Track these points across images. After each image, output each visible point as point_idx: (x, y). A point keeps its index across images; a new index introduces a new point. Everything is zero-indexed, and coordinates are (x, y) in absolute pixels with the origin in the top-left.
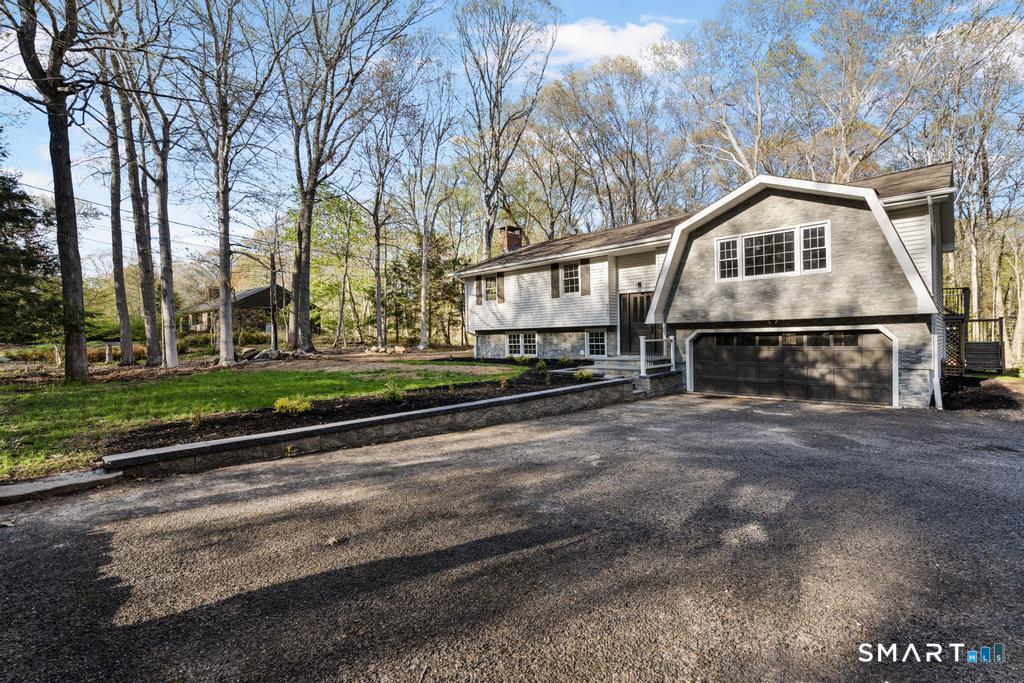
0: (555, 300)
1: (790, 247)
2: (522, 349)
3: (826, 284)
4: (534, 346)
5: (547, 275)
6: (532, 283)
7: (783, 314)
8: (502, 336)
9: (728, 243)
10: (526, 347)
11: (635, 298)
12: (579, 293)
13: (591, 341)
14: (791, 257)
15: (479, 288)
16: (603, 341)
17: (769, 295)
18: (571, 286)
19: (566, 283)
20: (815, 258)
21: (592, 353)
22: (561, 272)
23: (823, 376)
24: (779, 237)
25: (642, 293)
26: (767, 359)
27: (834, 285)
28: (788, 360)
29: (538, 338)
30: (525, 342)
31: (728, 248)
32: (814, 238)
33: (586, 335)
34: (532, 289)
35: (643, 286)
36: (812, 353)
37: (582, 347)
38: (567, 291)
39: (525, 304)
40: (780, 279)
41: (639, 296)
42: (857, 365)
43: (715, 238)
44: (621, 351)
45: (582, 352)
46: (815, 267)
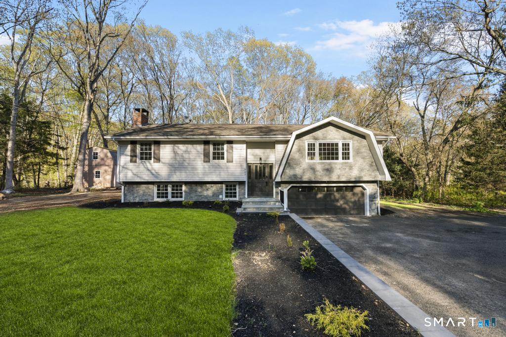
0: (206, 165)
1: (337, 149)
2: (170, 195)
3: (351, 168)
4: (181, 193)
5: (200, 148)
6: (186, 152)
8: (151, 186)
9: (311, 144)
10: (173, 193)
11: (256, 166)
12: (225, 160)
13: (227, 189)
14: (337, 154)
15: (133, 151)
16: (235, 189)
17: (329, 170)
18: (219, 156)
19: (214, 154)
20: (346, 156)
21: (227, 197)
22: (211, 147)
24: (332, 144)
25: (261, 164)
26: (320, 198)
27: (354, 167)
29: (184, 188)
30: (173, 190)
31: (311, 147)
32: (346, 146)
33: (224, 186)
34: (186, 156)
35: (262, 160)
37: (221, 193)
38: (214, 158)
39: (178, 165)
41: (259, 165)
44: (248, 196)
45: (221, 197)
46: (346, 159)
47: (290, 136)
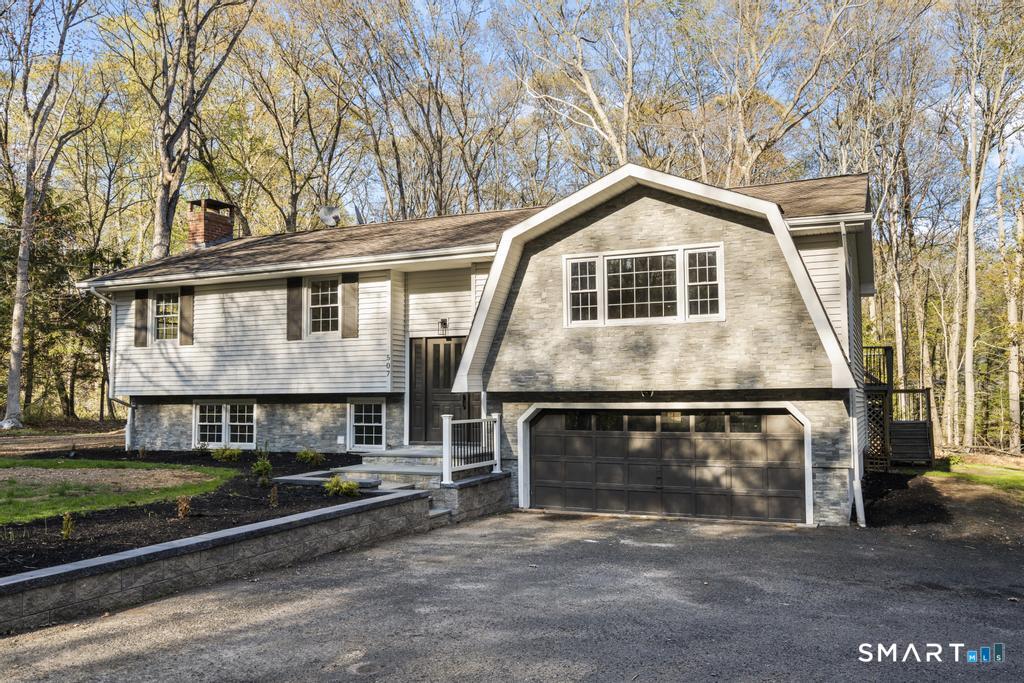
0: (294, 345)
1: (671, 278)
2: (226, 434)
3: (721, 337)
4: (251, 428)
5: (280, 295)
6: (251, 310)
7: (662, 382)
8: (186, 408)
9: (583, 265)
10: (234, 429)
11: (437, 347)
12: (339, 333)
13: (358, 419)
14: (671, 294)
15: (142, 313)
16: (378, 419)
17: (642, 349)
18: (325, 320)
19: (315, 313)
20: (705, 300)
21: (359, 441)
22: (306, 294)
23: (717, 479)
24: (655, 262)
25: (449, 338)
26: (640, 452)
27: (729, 340)
28: (668, 453)
29: (257, 412)
30: (233, 419)
31: (583, 273)
32: (703, 267)
33: (350, 408)
34: (250, 321)
35: (450, 326)
36: (702, 441)
37: (342, 430)
38: (315, 327)
39: (227, 352)
40: (655, 327)
41: (442, 343)
42: (759, 462)
43: (563, 256)
44: (410, 439)
45: (340, 440)
46: (704, 311)
47: (493, 246)
